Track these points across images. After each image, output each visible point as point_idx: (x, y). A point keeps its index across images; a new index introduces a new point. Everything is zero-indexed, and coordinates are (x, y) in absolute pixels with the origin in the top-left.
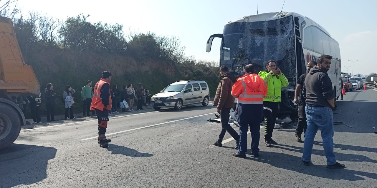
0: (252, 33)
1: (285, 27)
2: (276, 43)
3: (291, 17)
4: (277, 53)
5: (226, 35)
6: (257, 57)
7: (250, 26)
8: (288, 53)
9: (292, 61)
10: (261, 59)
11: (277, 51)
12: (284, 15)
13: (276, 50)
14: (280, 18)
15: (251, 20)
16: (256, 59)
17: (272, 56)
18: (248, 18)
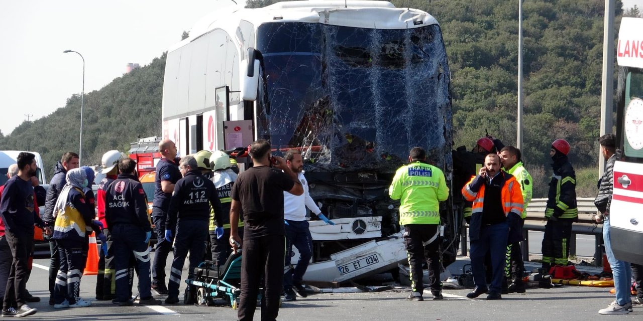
0: (338, 55)
1: (423, 51)
2: (402, 88)
3: (438, 29)
4: (407, 112)
5: (270, 54)
6: (359, 120)
7: (332, 36)
8: (436, 113)
9: (444, 133)
10: (370, 125)
11: (407, 107)
12: (421, 22)
13: (403, 105)
14: (412, 26)
15: (333, 21)
16: (356, 126)
17: (398, 121)
18: (326, 13)
